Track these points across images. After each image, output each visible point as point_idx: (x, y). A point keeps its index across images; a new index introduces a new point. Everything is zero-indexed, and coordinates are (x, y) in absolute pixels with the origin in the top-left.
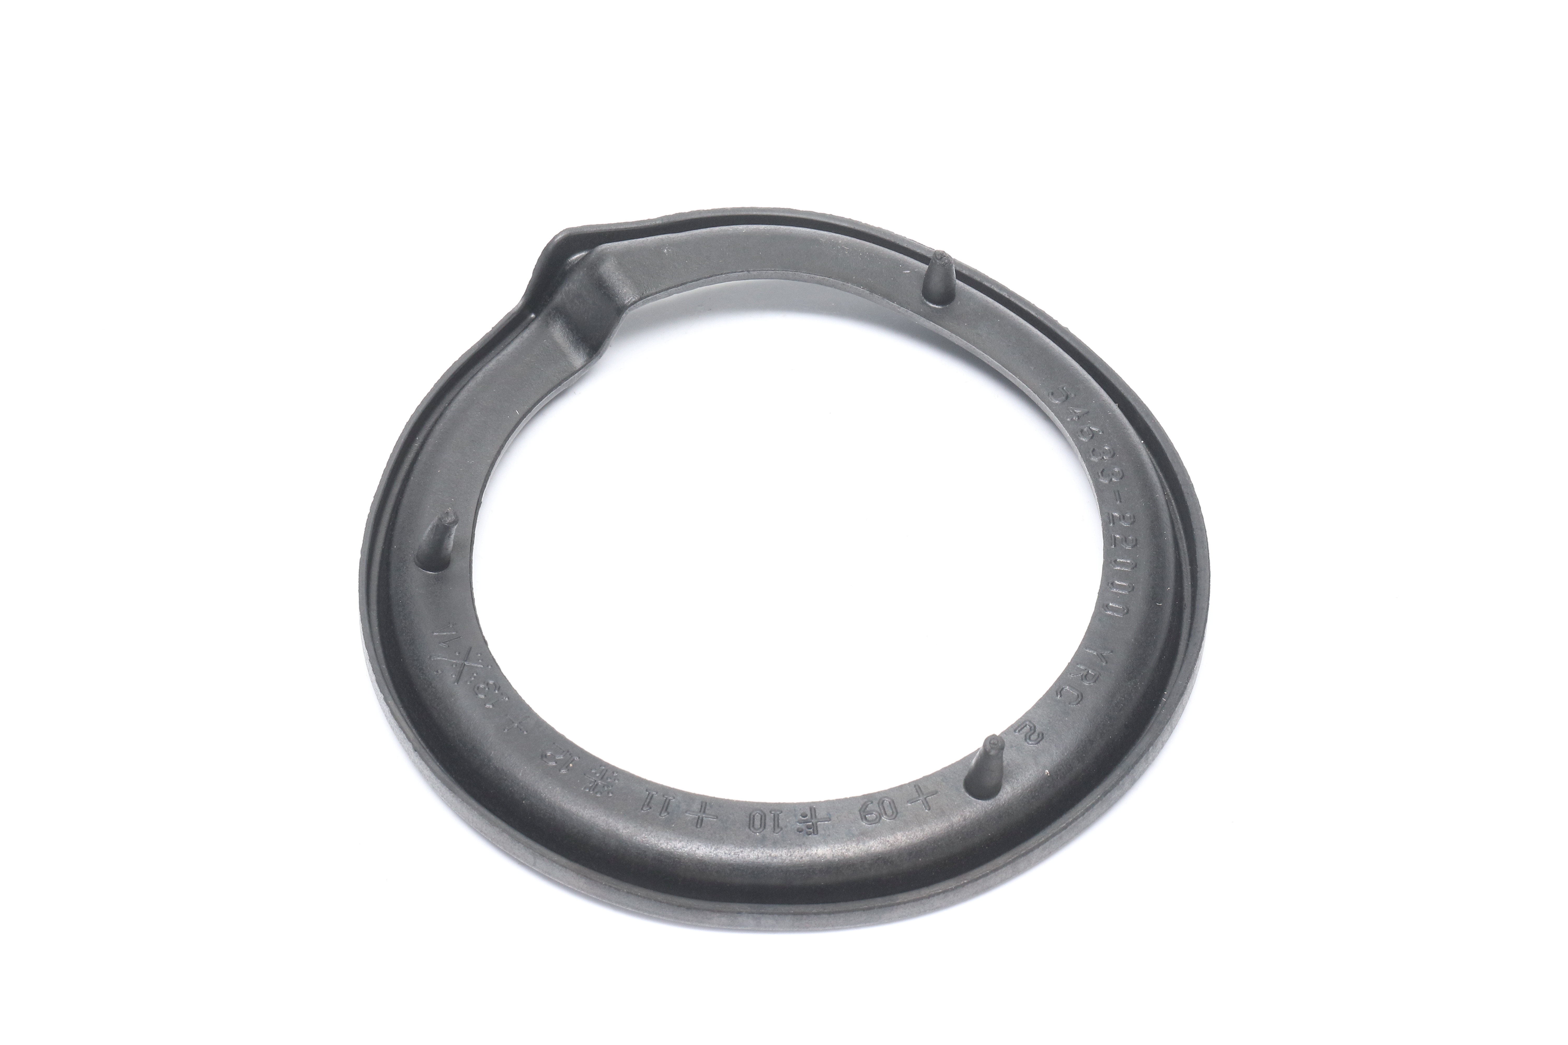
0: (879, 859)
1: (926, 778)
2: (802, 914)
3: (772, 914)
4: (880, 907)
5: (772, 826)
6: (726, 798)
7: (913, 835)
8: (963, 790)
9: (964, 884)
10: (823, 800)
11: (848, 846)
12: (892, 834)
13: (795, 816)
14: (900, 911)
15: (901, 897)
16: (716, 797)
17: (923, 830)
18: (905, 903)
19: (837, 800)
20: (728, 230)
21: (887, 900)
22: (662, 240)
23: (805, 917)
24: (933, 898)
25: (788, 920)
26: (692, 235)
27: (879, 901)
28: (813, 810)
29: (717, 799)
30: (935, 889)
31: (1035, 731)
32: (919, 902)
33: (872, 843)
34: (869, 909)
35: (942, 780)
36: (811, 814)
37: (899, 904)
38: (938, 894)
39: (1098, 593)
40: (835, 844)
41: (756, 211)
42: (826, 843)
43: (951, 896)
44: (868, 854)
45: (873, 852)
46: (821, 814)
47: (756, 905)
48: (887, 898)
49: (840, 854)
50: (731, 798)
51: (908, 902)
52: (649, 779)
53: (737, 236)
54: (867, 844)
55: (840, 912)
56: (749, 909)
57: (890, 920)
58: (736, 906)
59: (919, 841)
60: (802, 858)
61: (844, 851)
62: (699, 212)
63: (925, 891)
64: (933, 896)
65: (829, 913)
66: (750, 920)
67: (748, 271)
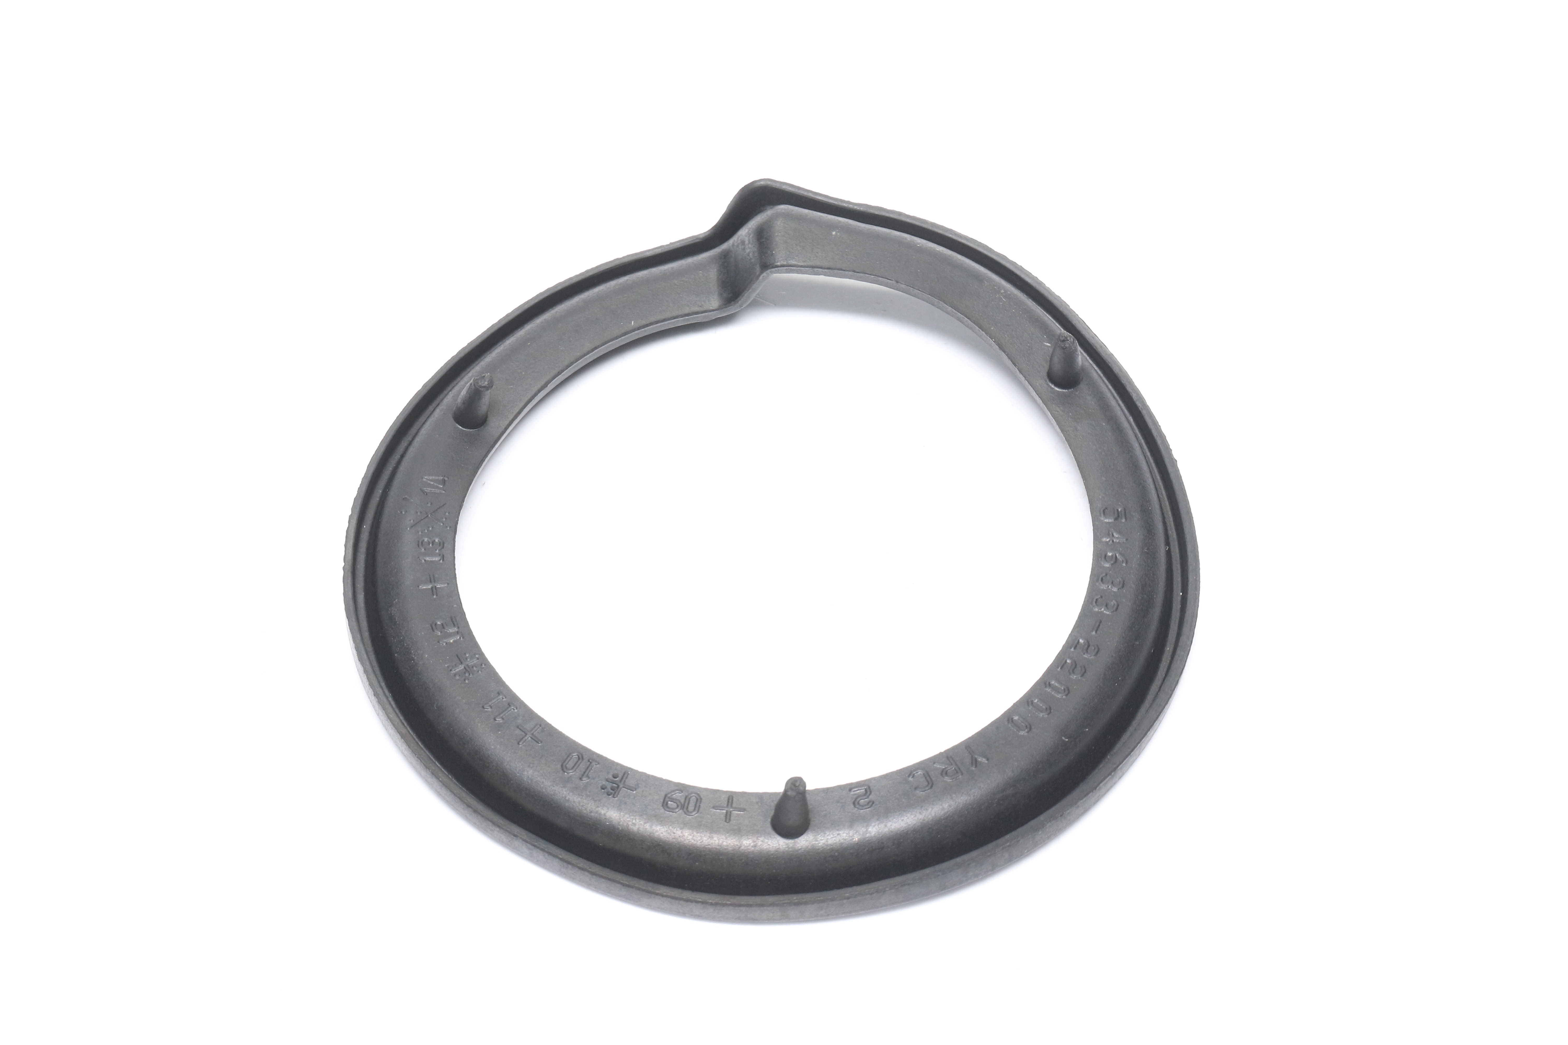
0: (660, 845)
1: (744, 794)
2: (569, 863)
3: (543, 850)
4: (639, 889)
5: (582, 773)
6: (560, 730)
7: (699, 838)
8: (769, 820)
9: (726, 905)
10: (640, 770)
11: (636, 821)
12: (681, 829)
13: (608, 773)
14: (658, 901)
15: (663, 889)
16: (552, 725)
17: (712, 838)
18: (663, 896)
19: (652, 776)
20: (906, 239)
21: (650, 886)
22: (840, 222)
23: (570, 866)
24: (691, 903)
25: (556, 863)
26: (870, 229)
27: (642, 884)
28: (626, 776)
29: (553, 727)
30: (697, 896)
31: (868, 797)
32: (677, 901)
33: (658, 828)
34: (629, 886)
35: (757, 803)
36: (622, 778)
37: (657, 894)
38: (697, 902)
39: (1014, 704)
40: (626, 813)
41: (952, 234)
42: (620, 809)
43: (711, 910)
44: (649, 836)
45: (656, 836)
46: (631, 782)
47: (533, 836)
48: (651, 884)
49: (625, 824)
50: (564, 732)
51: (667, 896)
52: (507, 683)
53: (910, 246)
54: (654, 827)
55: (601, 877)
56: (525, 837)
57: (649, 907)
58: (516, 829)
59: (703, 846)
60: (591, 812)
61: (630, 823)
62: (900, 214)
63: (687, 894)
64: (691, 901)
65: (593, 874)
66: (524, 847)
67: (897, 282)
